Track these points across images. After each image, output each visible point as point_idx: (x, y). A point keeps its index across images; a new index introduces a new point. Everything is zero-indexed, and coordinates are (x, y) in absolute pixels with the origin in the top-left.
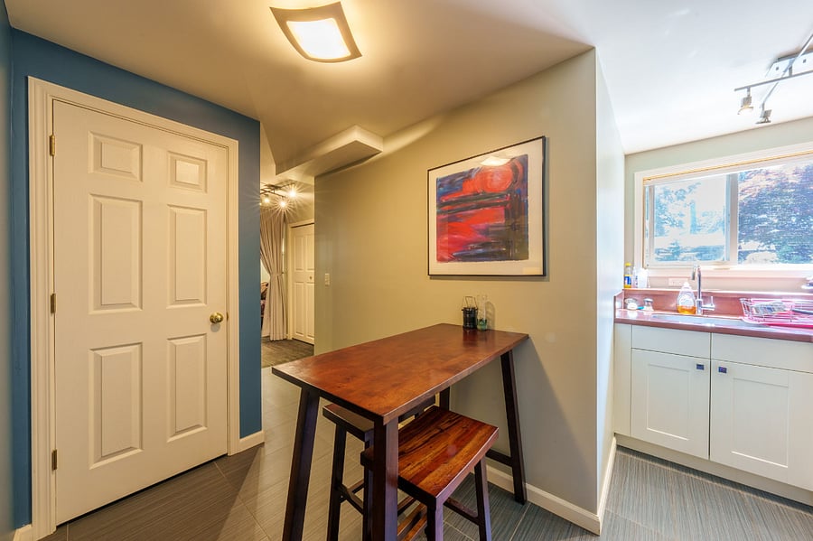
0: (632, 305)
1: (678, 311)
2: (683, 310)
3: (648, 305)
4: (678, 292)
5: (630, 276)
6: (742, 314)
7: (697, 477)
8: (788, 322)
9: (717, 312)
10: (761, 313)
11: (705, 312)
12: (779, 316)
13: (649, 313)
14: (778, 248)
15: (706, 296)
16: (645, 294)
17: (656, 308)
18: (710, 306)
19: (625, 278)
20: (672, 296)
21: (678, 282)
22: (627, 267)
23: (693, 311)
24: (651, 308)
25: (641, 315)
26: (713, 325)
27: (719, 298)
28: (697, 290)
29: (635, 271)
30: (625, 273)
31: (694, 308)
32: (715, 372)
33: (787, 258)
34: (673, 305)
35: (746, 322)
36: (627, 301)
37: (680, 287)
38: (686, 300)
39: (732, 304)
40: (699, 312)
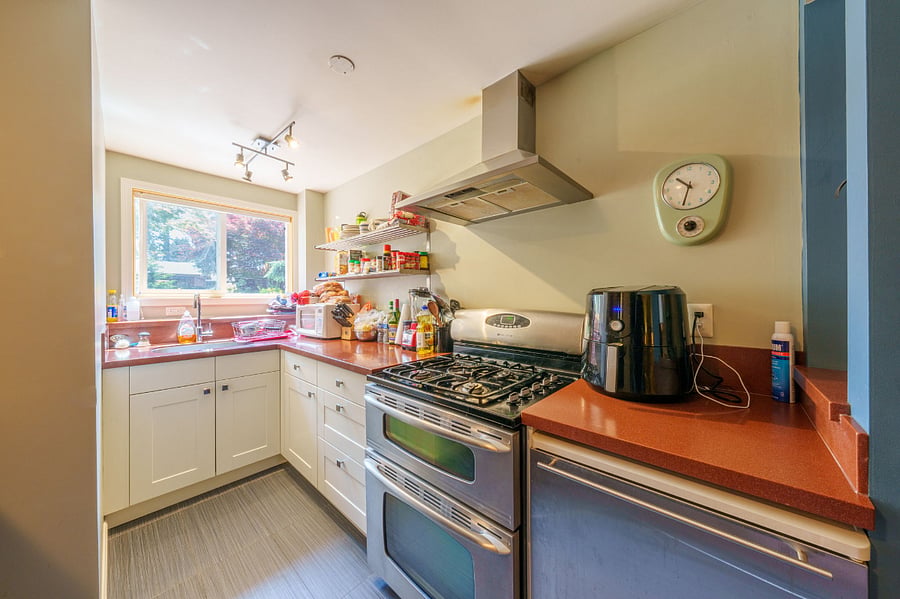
0: (122, 342)
1: (178, 342)
2: (184, 340)
3: (144, 340)
4: (178, 322)
5: (115, 306)
6: (233, 336)
7: (206, 500)
8: (263, 337)
9: (215, 337)
10: (247, 332)
11: (205, 339)
12: (259, 334)
13: (145, 348)
14: (237, 281)
15: (205, 323)
16: (138, 328)
17: (153, 342)
18: (209, 332)
19: (108, 309)
20: (173, 326)
21: (175, 311)
22: (111, 294)
23: (193, 339)
24: (148, 343)
25: (135, 353)
26: (212, 350)
27: (216, 324)
28: (197, 318)
29: (122, 300)
30: (108, 302)
31: (194, 336)
32: (219, 391)
33: (242, 289)
34: (173, 336)
35: (237, 342)
36: (113, 338)
37: (180, 317)
38: (186, 329)
39: (225, 329)
40: (199, 340)
